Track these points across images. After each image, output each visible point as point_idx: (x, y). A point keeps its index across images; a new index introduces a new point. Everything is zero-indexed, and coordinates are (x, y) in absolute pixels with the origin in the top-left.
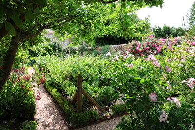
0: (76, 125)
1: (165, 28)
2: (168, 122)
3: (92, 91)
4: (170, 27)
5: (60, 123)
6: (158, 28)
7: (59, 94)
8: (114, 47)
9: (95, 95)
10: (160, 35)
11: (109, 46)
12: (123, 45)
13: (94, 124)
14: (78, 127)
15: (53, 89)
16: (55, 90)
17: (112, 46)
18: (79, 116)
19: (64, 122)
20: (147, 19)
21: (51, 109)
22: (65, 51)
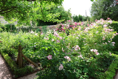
0: (17, 76)
1: (79, 16)
2: (64, 70)
3: (30, 54)
4: (82, 16)
5: (7, 76)
6: (76, 16)
7: (9, 57)
8: (49, 27)
9: (33, 56)
10: (77, 20)
11: (47, 26)
12: (55, 25)
13: (30, 74)
14: (19, 77)
15: (6, 54)
16: (7, 55)
17: (48, 26)
18: (19, 71)
19: (10, 75)
20: (69, 10)
21: (2, 68)
22: (18, 29)
